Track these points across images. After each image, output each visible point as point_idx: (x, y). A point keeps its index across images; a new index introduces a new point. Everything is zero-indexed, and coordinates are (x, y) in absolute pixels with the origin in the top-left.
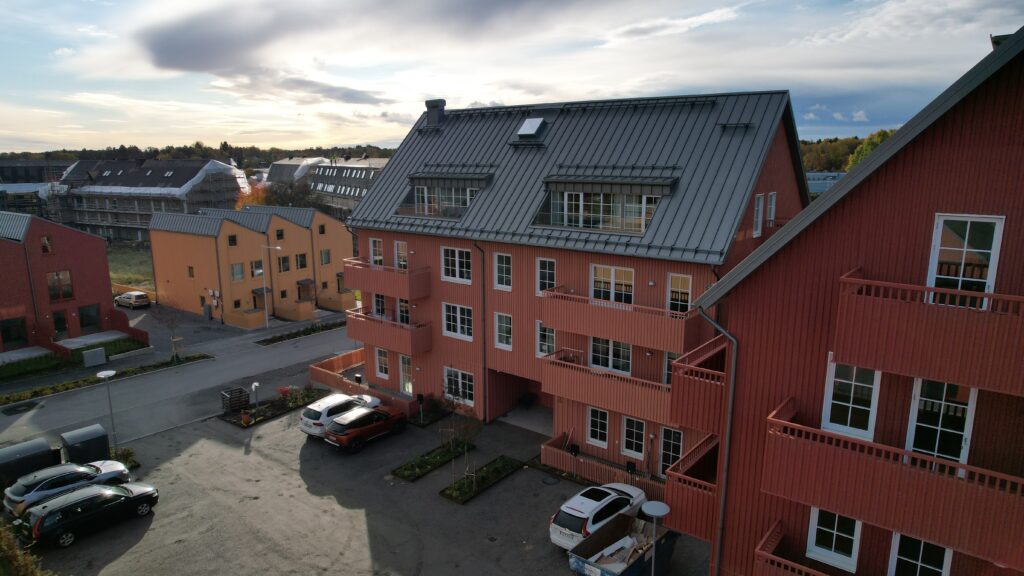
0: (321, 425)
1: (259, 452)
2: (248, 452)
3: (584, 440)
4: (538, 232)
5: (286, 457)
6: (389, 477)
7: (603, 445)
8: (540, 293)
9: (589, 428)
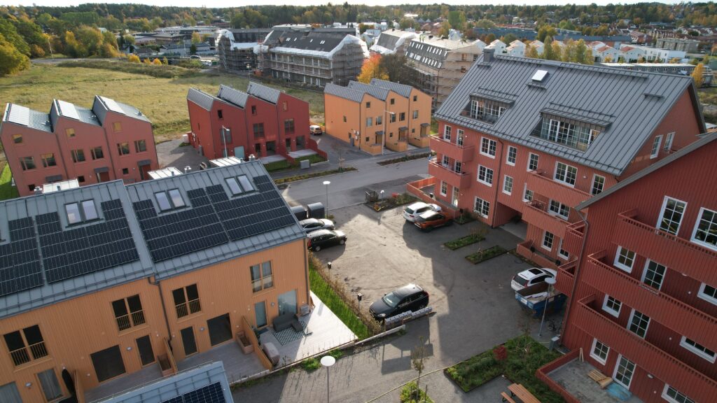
0: (413, 216)
1: (385, 225)
2: (379, 224)
3: (540, 245)
4: (532, 140)
5: (397, 229)
6: (443, 246)
7: (549, 249)
8: (529, 170)
9: (544, 240)
